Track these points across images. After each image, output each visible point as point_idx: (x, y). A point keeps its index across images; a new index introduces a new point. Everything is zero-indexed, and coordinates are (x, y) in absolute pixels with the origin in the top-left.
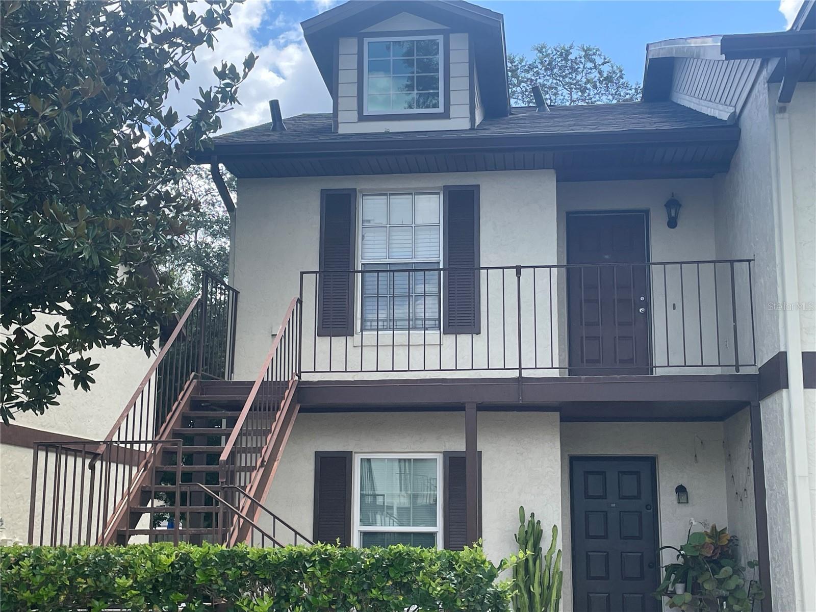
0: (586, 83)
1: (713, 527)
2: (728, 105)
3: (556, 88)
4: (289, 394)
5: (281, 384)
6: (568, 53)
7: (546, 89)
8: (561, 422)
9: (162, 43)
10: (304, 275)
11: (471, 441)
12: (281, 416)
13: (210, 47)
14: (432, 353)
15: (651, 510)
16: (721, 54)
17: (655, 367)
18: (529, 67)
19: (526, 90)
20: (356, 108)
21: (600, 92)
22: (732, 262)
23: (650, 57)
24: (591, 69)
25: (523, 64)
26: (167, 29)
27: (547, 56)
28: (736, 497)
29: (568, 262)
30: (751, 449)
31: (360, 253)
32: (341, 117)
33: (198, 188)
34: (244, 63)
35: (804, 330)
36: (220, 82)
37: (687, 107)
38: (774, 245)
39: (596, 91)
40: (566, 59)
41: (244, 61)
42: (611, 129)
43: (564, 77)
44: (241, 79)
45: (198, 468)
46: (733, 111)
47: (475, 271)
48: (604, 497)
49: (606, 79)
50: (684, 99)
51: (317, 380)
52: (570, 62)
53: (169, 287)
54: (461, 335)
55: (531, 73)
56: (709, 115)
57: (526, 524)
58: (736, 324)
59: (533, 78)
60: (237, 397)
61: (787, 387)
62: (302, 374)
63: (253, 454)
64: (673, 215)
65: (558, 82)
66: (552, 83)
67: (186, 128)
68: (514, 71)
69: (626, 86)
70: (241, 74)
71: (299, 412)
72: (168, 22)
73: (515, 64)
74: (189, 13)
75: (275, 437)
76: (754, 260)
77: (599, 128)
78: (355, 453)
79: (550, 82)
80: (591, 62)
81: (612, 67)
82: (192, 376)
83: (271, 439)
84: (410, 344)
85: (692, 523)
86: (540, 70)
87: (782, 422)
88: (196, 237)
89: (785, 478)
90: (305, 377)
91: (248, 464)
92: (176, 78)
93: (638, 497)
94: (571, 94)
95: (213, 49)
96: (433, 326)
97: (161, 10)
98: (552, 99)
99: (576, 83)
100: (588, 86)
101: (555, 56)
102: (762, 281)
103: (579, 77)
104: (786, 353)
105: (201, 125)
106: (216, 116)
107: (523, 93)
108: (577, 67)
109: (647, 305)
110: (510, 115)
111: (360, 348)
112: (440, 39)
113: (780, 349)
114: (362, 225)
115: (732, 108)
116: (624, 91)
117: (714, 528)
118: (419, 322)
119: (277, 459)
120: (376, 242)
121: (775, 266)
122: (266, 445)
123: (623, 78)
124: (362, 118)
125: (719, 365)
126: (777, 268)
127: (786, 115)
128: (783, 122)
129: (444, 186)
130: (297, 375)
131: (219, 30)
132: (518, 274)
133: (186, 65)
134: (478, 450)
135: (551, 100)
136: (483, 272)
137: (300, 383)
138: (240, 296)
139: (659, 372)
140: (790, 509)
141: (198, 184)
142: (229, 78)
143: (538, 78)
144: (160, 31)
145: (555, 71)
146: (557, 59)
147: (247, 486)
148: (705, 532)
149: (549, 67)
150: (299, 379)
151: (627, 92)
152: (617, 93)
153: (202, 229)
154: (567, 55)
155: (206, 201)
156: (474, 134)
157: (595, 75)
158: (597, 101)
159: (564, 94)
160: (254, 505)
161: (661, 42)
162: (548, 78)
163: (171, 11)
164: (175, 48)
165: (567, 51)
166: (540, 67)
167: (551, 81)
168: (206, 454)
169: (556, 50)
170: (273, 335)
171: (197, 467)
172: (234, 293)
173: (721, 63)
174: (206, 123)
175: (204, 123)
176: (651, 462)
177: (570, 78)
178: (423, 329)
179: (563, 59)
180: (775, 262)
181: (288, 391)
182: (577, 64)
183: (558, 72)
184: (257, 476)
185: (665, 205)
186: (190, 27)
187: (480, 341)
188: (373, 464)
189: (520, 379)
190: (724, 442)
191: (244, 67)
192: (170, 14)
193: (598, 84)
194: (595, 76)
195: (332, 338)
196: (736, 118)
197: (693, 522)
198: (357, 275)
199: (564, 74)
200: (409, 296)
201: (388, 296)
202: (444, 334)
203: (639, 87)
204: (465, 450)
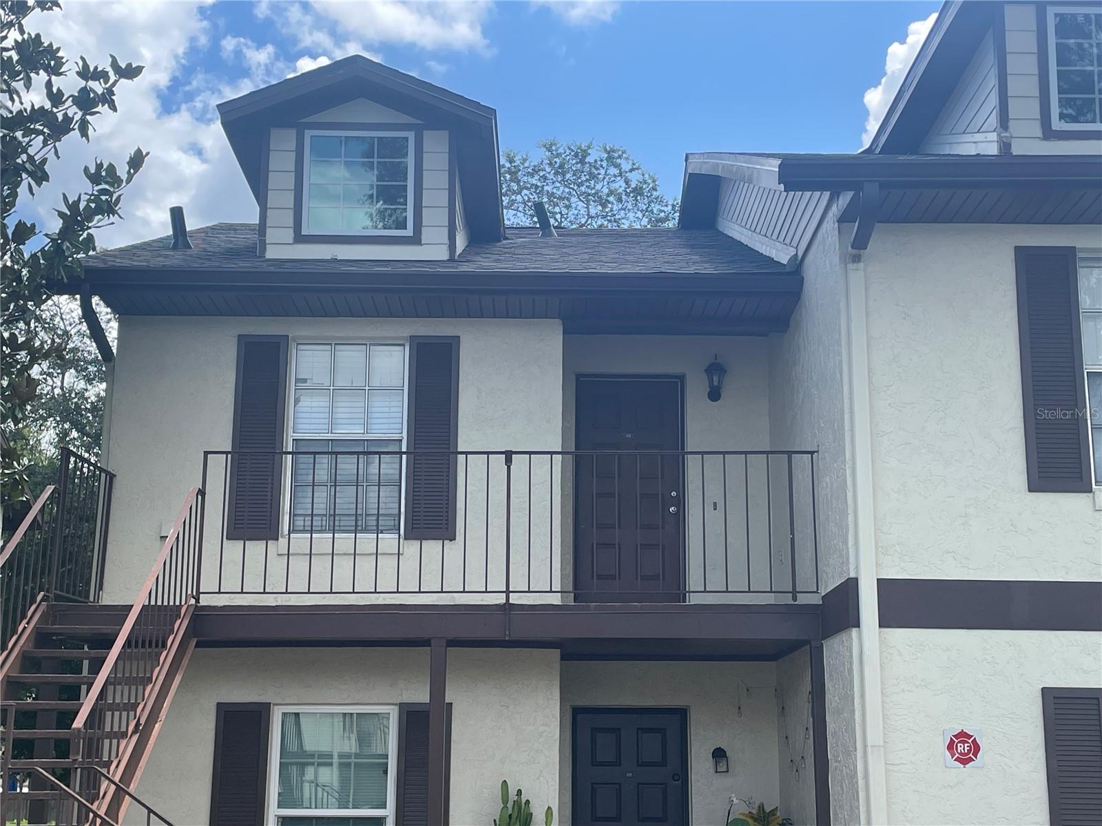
0: (608, 195)
1: (759, 807)
2: (788, 244)
3: (568, 199)
4: (181, 626)
5: (169, 611)
6: (585, 154)
7: (555, 200)
8: (562, 659)
9: (14, 130)
10: (209, 455)
11: (438, 690)
12: (166, 657)
13: (84, 138)
14: (387, 565)
15: (680, 782)
16: (779, 184)
17: (689, 592)
18: (533, 170)
19: (529, 200)
20: (292, 225)
21: (626, 207)
22: (790, 453)
23: (690, 171)
24: (615, 176)
25: (526, 165)
26: (21, 110)
27: (559, 155)
28: (791, 766)
29: (577, 447)
30: (811, 704)
31: (291, 424)
32: (271, 235)
33: (69, 313)
34: (128, 163)
35: (880, 549)
36: (93, 187)
37: (736, 240)
38: (843, 435)
39: (620, 206)
40: (582, 162)
41: (128, 160)
42: (637, 270)
43: (579, 185)
44: (124, 184)
45: (41, 733)
46: (793, 254)
47: (451, 456)
48: (617, 763)
49: (634, 190)
50: (732, 229)
51: (222, 604)
52: (588, 165)
53: (15, 463)
54: (429, 541)
55: (537, 177)
56: (764, 254)
57: (510, 805)
58: (793, 535)
59: (539, 184)
60: (107, 629)
61: (858, 625)
62: (201, 595)
63: (123, 713)
64: (715, 383)
65: (571, 191)
66: (564, 191)
67: (44, 248)
68: (513, 173)
69: (659, 200)
70: (124, 177)
71: (195, 647)
72: (23, 101)
73: (515, 164)
74: (55, 90)
75: (157, 688)
76: (817, 452)
77: (620, 267)
78: (274, 705)
79: (561, 190)
80: (615, 167)
81: (643, 175)
82: (39, 598)
83: (151, 692)
84: (357, 552)
85: (732, 801)
86: (547, 175)
87: (851, 671)
88: (62, 382)
89: (853, 747)
90: (205, 601)
91: (116, 729)
92: (29, 178)
93: (663, 763)
94: (587, 208)
95: (88, 141)
96: (392, 527)
97: (14, 84)
98: (563, 213)
99: (595, 193)
100: (611, 199)
101: (568, 157)
102: (828, 480)
103: (598, 187)
104: (856, 579)
105: (64, 248)
106: (88, 234)
107: (524, 203)
108: (596, 172)
109: (681, 502)
110: (504, 239)
111: (286, 557)
112: (411, 135)
113: (849, 575)
114: (295, 386)
115: (792, 249)
116: (659, 207)
117: (761, 807)
118: (372, 522)
119: (160, 719)
120: (314, 410)
121: (844, 462)
122: (143, 700)
123: (656, 190)
124: (300, 238)
125: (771, 592)
126: (847, 466)
127: (861, 265)
128: (857, 274)
129: (410, 336)
130: (194, 598)
131: (98, 115)
132: (509, 461)
133: (44, 161)
134: (446, 701)
135: (562, 215)
136: (461, 458)
137: (197, 608)
138: (117, 483)
139: (694, 600)
140: (860, 790)
141: (69, 307)
142: (107, 183)
143: (545, 184)
144: (11, 112)
145: (568, 176)
146: (571, 161)
147: (112, 761)
148: (750, 812)
149: (561, 170)
150: (196, 602)
151: (662, 208)
152: (649, 209)
153: (72, 371)
154: (584, 157)
155: (79, 331)
156: (453, 267)
157: (620, 185)
158: (623, 218)
159: (579, 208)
160: (120, 792)
161: (703, 154)
162: (558, 185)
163: (28, 85)
164: (33, 136)
165: (585, 151)
166: (548, 169)
167: (562, 188)
168: (56, 712)
169: (569, 149)
170: (162, 537)
171: (39, 733)
172: (108, 477)
173: (777, 194)
174: (71, 244)
175: (68, 245)
176: (681, 714)
177: (587, 187)
178: (376, 532)
179: (578, 160)
180: (845, 458)
181: (179, 622)
182: (597, 169)
183: (572, 178)
184: (127, 747)
185: (705, 370)
186: (55, 110)
187: (453, 550)
188: (303, 720)
189: (508, 607)
190: (776, 690)
191: (127, 168)
192: (26, 90)
193: (624, 197)
194: (621, 187)
195: (247, 542)
196: (798, 262)
197: (735, 799)
198: (286, 458)
199: (579, 181)
200: (357, 486)
201: (329, 484)
202: (405, 539)
203: (678, 204)
204: (428, 702)
